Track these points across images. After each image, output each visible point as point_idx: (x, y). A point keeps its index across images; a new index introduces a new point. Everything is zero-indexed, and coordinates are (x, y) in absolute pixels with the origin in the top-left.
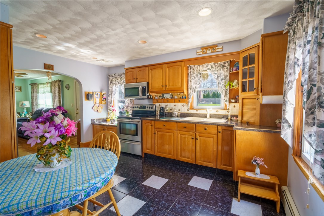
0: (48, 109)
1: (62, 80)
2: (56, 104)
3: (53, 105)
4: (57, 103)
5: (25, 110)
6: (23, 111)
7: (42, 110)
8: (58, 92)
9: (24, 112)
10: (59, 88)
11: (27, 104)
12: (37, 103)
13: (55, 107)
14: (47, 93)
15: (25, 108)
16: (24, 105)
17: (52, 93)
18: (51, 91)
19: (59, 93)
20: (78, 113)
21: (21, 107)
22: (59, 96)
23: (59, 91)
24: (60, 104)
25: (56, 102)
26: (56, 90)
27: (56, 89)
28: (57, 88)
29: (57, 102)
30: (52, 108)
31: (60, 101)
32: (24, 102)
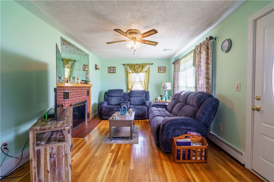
0: (189, 93)
1: (214, 37)
2: (200, 85)
3: (196, 87)
4: (203, 83)
5: (167, 93)
6: (165, 94)
7: (180, 94)
8: (205, 62)
9: (165, 96)
10: (207, 54)
11: (169, 86)
12: (178, 84)
13: (198, 91)
14: (188, 69)
15: (167, 90)
16: (165, 87)
17: (195, 66)
18: (194, 64)
19: (207, 63)
20: (258, 110)
21: (163, 89)
22: (207, 68)
23: (207, 59)
24: (208, 84)
25: (200, 81)
26: (202, 59)
27: (202, 57)
28: (204, 55)
29: (202, 81)
30: (195, 91)
31: (208, 78)
32: (166, 83)
